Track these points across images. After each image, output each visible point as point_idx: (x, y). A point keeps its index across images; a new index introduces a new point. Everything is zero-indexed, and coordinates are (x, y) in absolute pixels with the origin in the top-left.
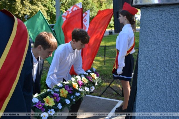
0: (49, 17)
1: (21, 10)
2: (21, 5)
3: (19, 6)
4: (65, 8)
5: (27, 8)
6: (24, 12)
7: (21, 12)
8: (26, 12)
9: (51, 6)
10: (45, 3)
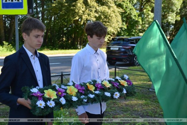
0: (124, 24)
1: (83, 13)
2: (84, 7)
3: (81, 8)
4: (150, 7)
5: (91, 11)
6: (88, 16)
7: (83, 16)
8: (91, 17)
9: (130, 6)
10: (120, 1)
